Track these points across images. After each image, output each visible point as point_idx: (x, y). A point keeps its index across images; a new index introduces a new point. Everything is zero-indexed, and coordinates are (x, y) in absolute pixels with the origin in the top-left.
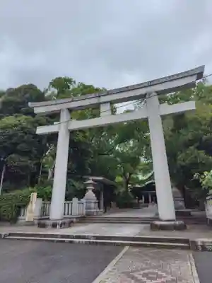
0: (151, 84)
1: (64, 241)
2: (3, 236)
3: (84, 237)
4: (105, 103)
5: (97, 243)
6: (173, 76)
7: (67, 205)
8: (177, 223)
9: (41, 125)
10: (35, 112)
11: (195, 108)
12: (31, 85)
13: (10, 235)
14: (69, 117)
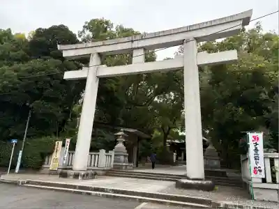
0: (189, 29)
1: (81, 193)
2: (20, 184)
3: (102, 190)
4: (138, 48)
5: (114, 196)
6: (215, 21)
7: (93, 156)
8: (205, 182)
9: (69, 70)
10: (64, 56)
11: (236, 58)
12: (62, 26)
13: (28, 183)
14: (99, 62)
